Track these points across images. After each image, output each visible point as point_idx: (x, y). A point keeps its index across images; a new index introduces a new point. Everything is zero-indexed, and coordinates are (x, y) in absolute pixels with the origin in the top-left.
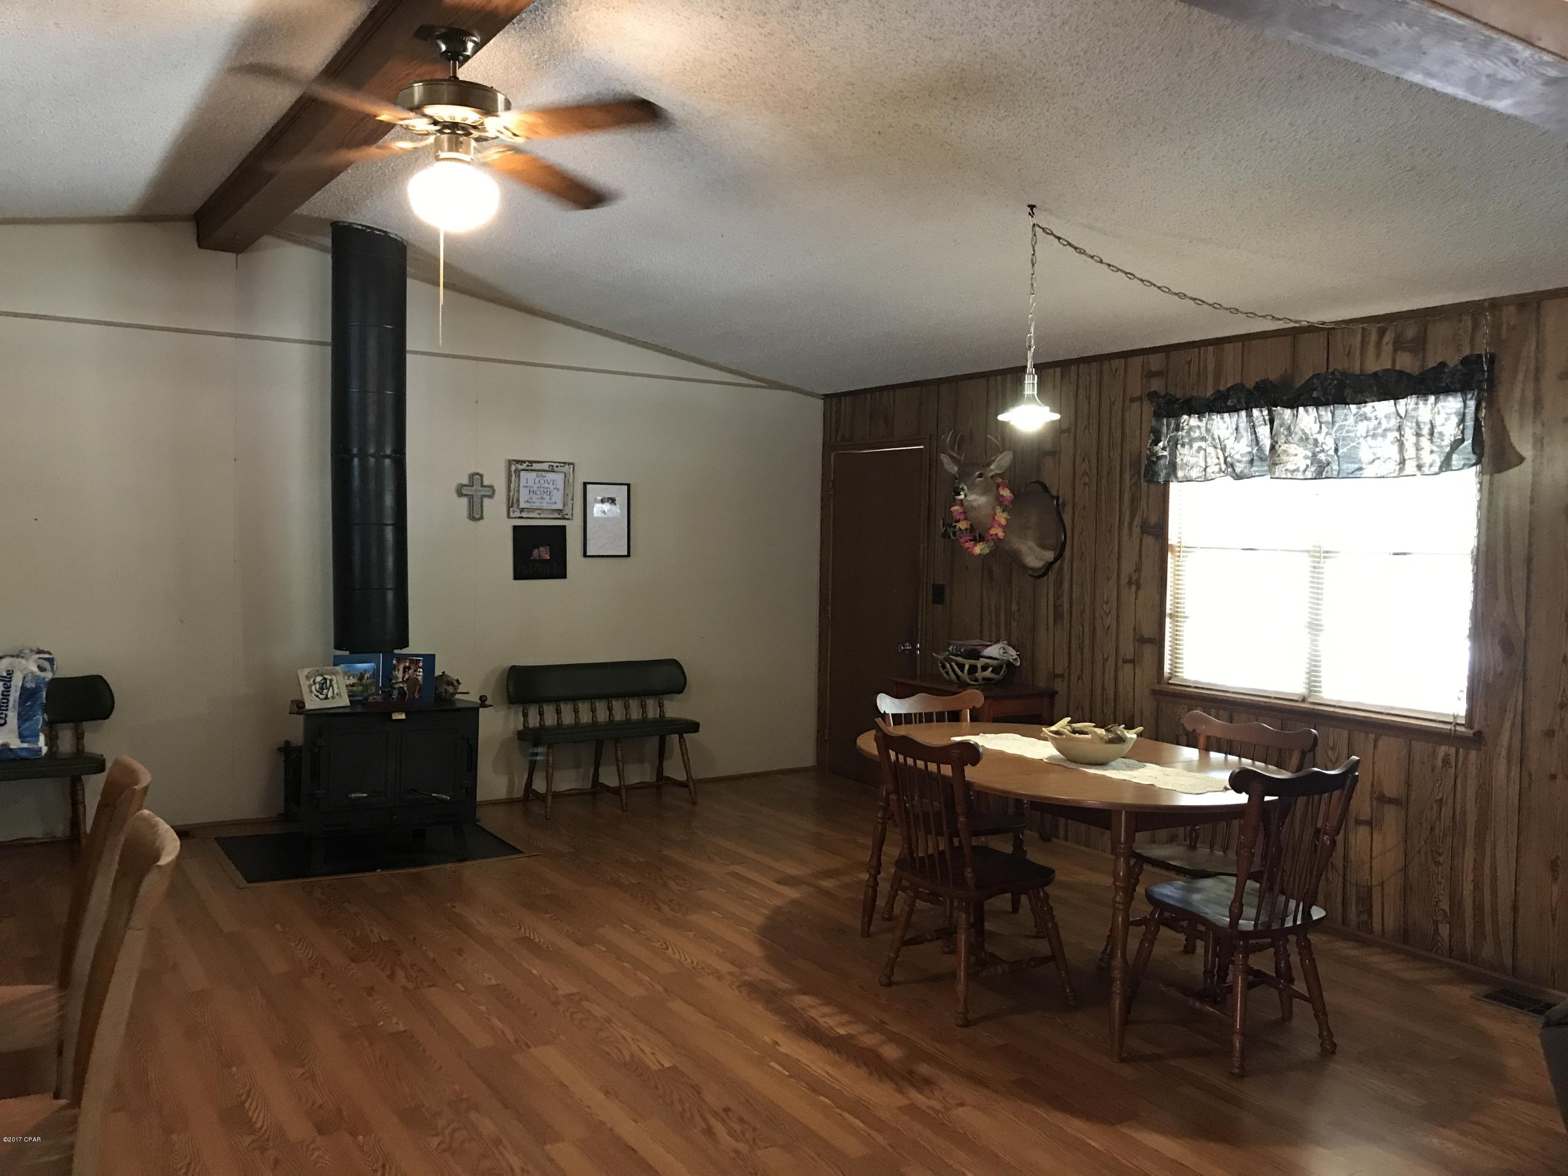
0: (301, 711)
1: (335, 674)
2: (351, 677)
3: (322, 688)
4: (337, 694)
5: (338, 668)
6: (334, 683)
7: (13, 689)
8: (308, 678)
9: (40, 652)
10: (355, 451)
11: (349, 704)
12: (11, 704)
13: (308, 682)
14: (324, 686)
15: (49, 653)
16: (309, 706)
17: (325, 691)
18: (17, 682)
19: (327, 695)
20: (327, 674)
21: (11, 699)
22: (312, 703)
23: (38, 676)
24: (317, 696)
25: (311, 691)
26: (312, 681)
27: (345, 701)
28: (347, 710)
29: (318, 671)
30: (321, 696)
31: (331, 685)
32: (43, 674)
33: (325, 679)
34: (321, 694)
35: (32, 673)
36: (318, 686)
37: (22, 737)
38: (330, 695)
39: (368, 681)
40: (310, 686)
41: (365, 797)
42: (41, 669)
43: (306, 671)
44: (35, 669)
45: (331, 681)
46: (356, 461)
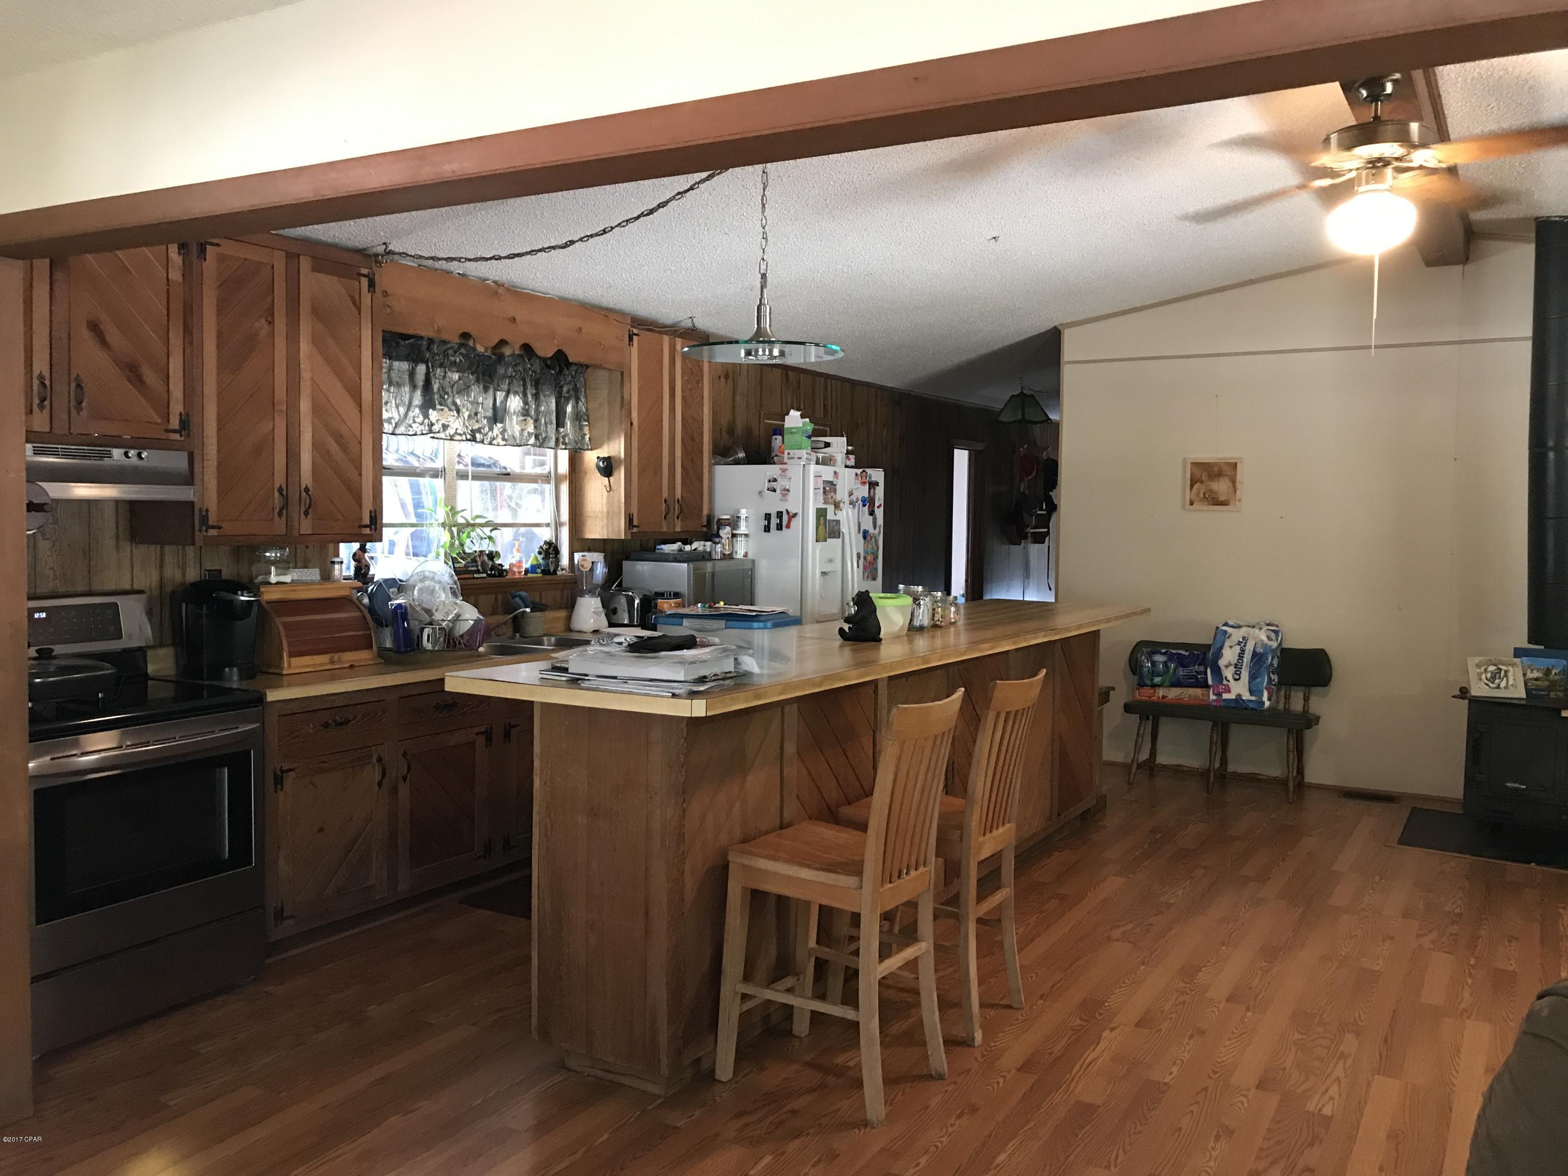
0: (1464, 695)
1: (1514, 665)
2: (1535, 671)
3: (1493, 679)
4: (1512, 685)
5: (1517, 660)
6: (1510, 675)
7: (1247, 652)
8: (1478, 666)
9: (1268, 625)
10: (1551, 444)
11: (1525, 696)
12: (1244, 664)
13: (1478, 670)
14: (1497, 676)
15: (1277, 626)
16: (1475, 692)
17: (1497, 681)
18: (1249, 648)
19: (1499, 685)
20: (1503, 665)
21: (1245, 660)
22: (1479, 689)
23: (1266, 644)
24: (1487, 685)
25: (1480, 679)
26: (1483, 669)
27: (1520, 693)
28: (1523, 702)
29: (1491, 660)
30: (1491, 685)
31: (1506, 675)
32: (1270, 643)
33: (1500, 670)
34: (1493, 683)
35: (1262, 640)
36: (1489, 675)
37: (1251, 692)
38: (1503, 684)
39: (1556, 678)
40: (1480, 674)
41: (1523, 789)
42: (1268, 638)
43: (1477, 660)
44: (1264, 638)
45: (1506, 672)
46: (1551, 455)
